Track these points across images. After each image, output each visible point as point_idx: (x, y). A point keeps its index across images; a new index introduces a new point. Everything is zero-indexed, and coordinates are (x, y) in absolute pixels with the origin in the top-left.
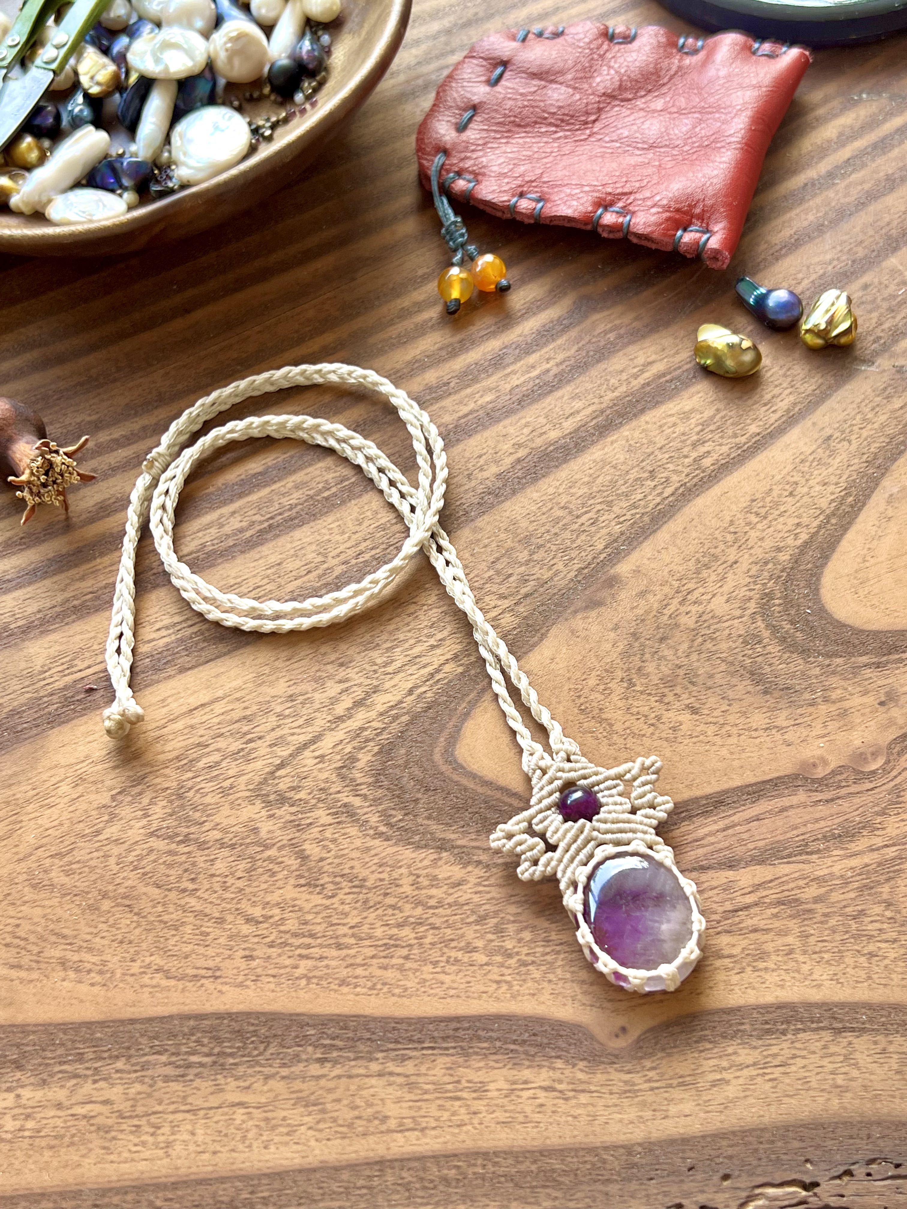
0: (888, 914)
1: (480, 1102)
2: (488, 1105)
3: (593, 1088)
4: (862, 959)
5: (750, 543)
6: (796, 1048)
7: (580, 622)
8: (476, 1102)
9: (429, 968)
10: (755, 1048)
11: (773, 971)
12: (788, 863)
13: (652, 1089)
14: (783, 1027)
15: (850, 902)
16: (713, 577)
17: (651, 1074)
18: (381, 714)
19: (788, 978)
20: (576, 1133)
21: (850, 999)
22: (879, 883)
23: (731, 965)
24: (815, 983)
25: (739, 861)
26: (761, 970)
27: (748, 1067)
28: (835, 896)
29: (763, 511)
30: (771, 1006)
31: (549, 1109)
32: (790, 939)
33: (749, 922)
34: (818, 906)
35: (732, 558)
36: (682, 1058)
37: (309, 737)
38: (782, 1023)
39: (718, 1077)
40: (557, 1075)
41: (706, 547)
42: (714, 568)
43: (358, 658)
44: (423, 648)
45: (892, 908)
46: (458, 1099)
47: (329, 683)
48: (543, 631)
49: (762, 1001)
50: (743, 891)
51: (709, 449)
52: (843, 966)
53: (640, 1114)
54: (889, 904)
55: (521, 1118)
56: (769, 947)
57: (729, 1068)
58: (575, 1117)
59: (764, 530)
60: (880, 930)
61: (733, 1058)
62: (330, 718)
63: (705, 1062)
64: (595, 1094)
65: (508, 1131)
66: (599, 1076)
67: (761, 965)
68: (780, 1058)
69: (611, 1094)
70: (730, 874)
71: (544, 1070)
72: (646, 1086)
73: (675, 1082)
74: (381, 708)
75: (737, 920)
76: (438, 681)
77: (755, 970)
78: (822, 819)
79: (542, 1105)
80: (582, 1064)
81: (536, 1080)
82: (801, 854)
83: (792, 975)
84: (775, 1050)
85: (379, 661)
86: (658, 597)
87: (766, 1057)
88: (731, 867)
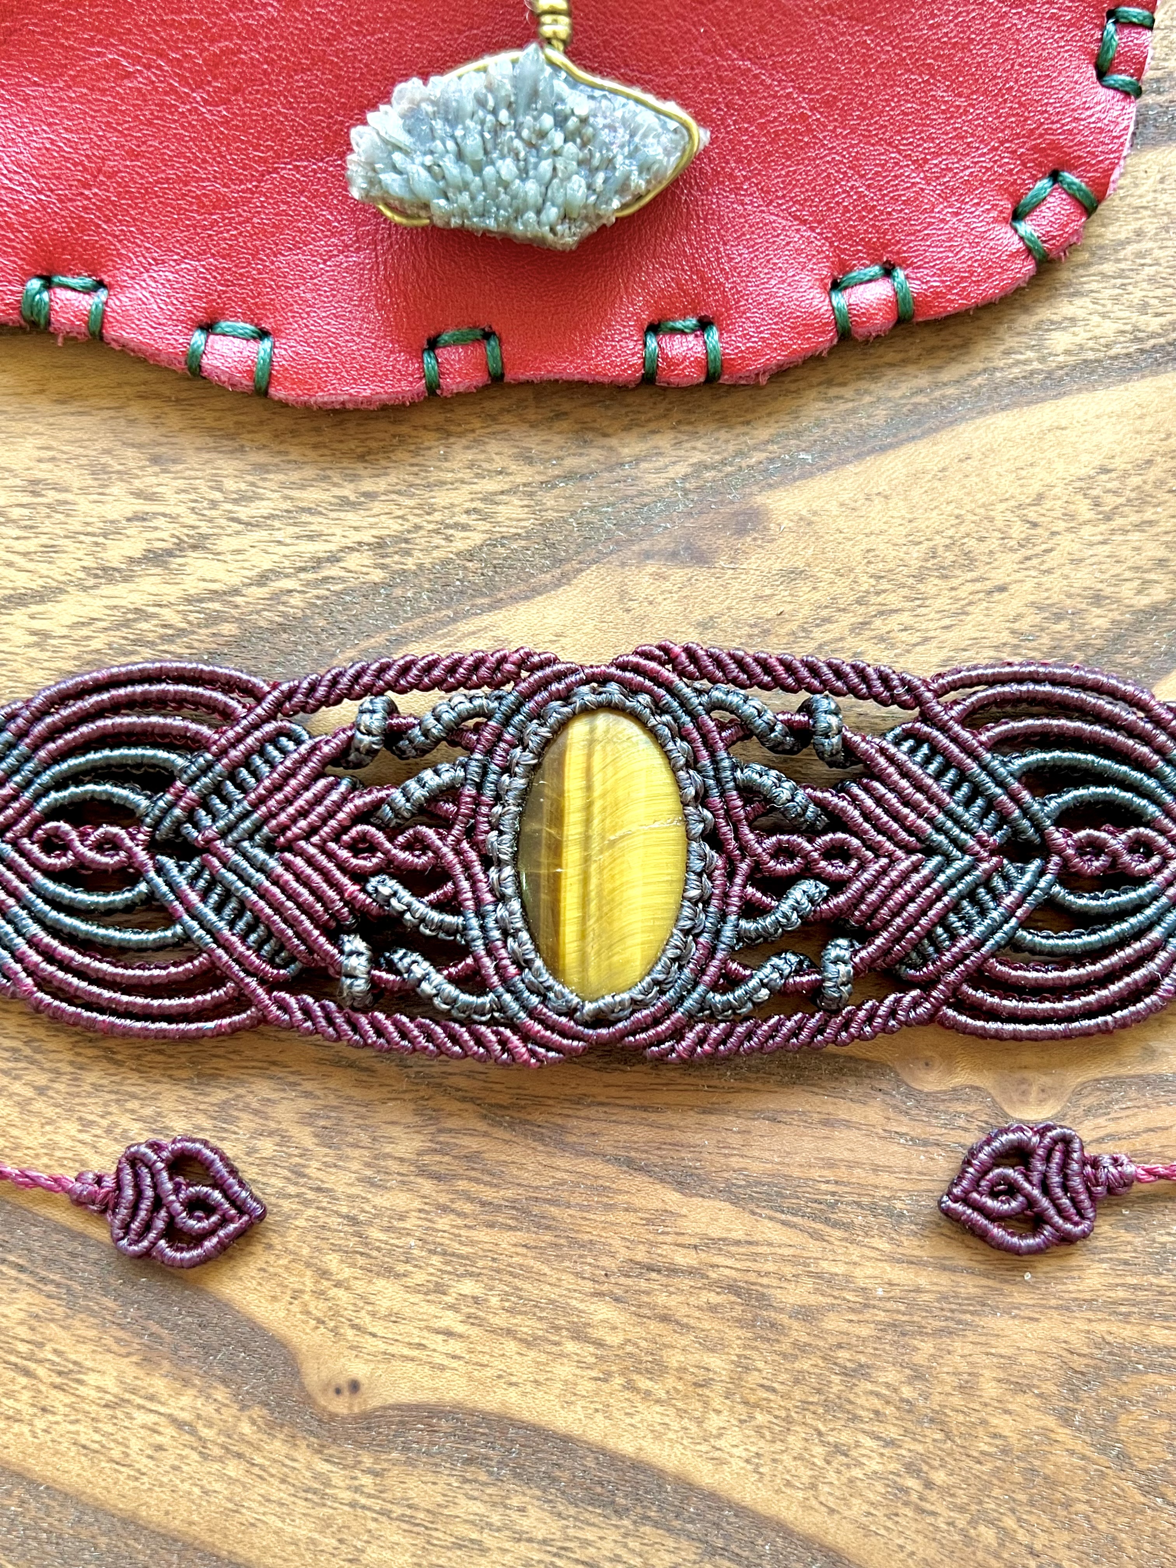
0: (907, 1392)
1: (60, 1395)
2: (71, 1406)
3: (258, 1460)
4: (819, 1450)
5: (1051, 561)
6: (625, 1546)
7: (646, 580)
8: (54, 1392)
9: (72, 1128)
10: (559, 1515)
11: (658, 1401)
12: (784, 1223)
13: (353, 1505)
14: (623, 1501)
15: (854, 1341)
16: (942, 602)
17: (366, 1480)
18: (189, 600)
19: (675, 1426)
20: (195, 1517)
21: (761, 1508)
22: (921, 1332)
23: (593, 1360)
24: (717, 1454)
25: (702, 1181)
26: (637, 1390)
27: (530, 1540)
28: (833, 1323)
29: (1111, 501)
30: (623, 1458)
31: (169, 1458)
32: (715, 1361)
33: (662, 1299)
34: (795, 1325)
35: (998, 577)
36: (430, 1478)
37: (36, 584)
38: (626, 1496)
39: (474, 1536)
40: (209, 1410)
41: (963, 529)
42: (955, 582)
43: (194, 459)
44: (325, 496)
45: (919, 1385)
46: (27, 1373)
47: (117, 489)
48: (567, 567)
49: (611, 1444)
50: (680, 1239)
51: (1081, 313)
52: (779, 1446)
53: (316, 1536)
54: (918, 1375)
55: (116, 1453)
56: (674, 1359)
57: (499, 1530)
58: (206, 1493)
59: (1091, 545)
60: (877, 1413)
61: (515, 1515)
62: (89, 562)
63: (462, 1501)
64: (256, 1470)
65: (86, 1463)
66: (277, 1444)
67: (644, 1383)
68: (592, 1551)
69: (283, 1481)
70: (672, 1198)
71: (193, 1392)
72: (347, 1496)
73: (398, 1511)
74: (193, 586)
75: (643, 1284)
76: (325, 580)
77: (630, 1386)
78: (889, 1170)
79: (160, 1448)
80: (257, 1411)
81: (172, 1402)
82: (814, 1217)
83: (686, 1422)
84: (590, 1534)
85: (230, 484)
86: (816, 596)
87: (568, 1539)
88: (681, 1186)
